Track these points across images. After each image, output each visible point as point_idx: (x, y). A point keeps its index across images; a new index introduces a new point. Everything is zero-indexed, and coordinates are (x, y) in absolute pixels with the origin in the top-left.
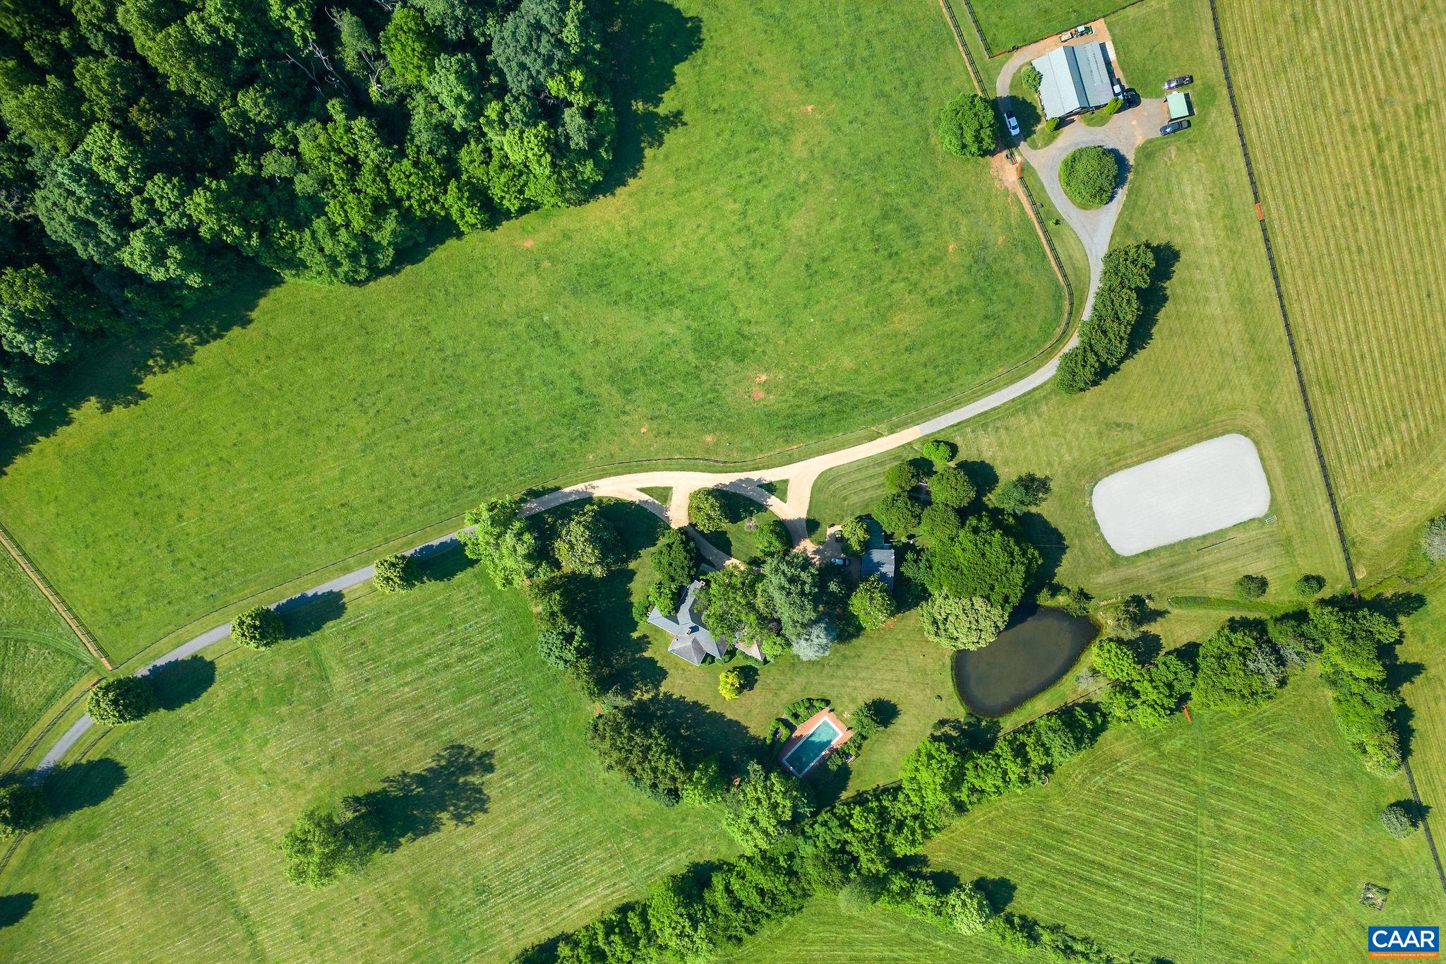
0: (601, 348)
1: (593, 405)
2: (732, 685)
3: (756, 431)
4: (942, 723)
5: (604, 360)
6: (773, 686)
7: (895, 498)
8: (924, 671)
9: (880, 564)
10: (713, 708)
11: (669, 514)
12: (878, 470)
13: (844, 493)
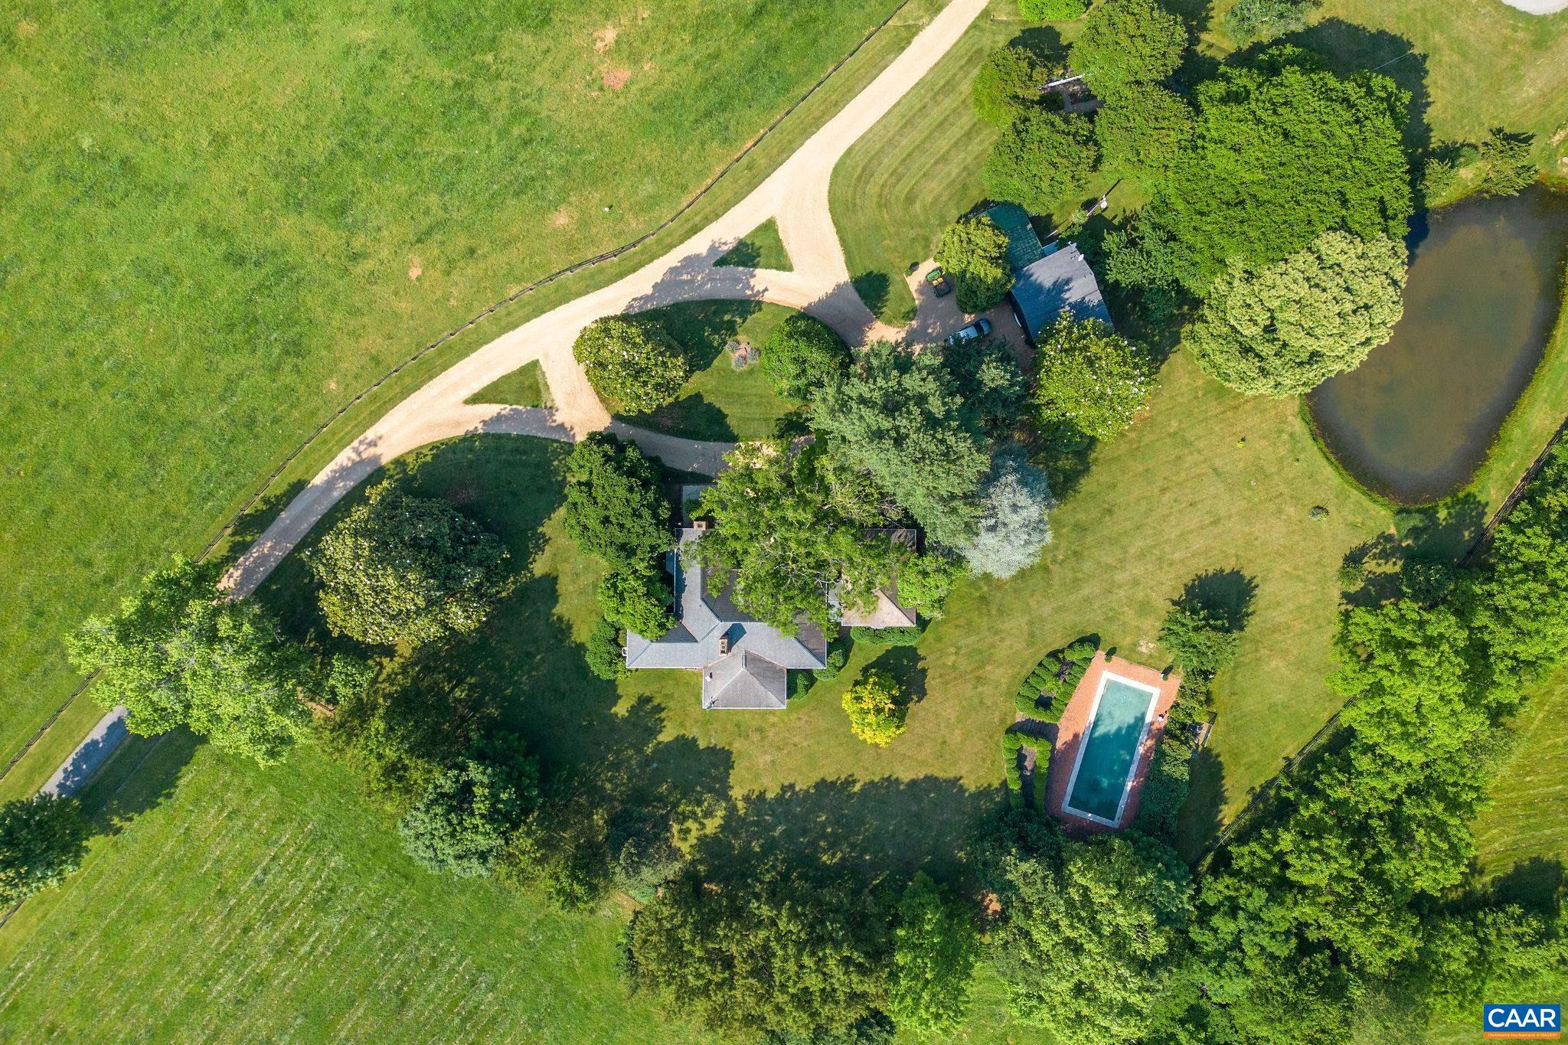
0: (237, 145)
1: (281, 273)
2: (879, 711)
3: (652, 153)
4: (1354, 559)
5: (256, 168)
6: (964, 665)
7: (1020, 129)
8: (1259, 472)
9: (1061, 286)
10: (863, 778)
11: (559, 418)
12: (948, 103)
13: (902, 189)
